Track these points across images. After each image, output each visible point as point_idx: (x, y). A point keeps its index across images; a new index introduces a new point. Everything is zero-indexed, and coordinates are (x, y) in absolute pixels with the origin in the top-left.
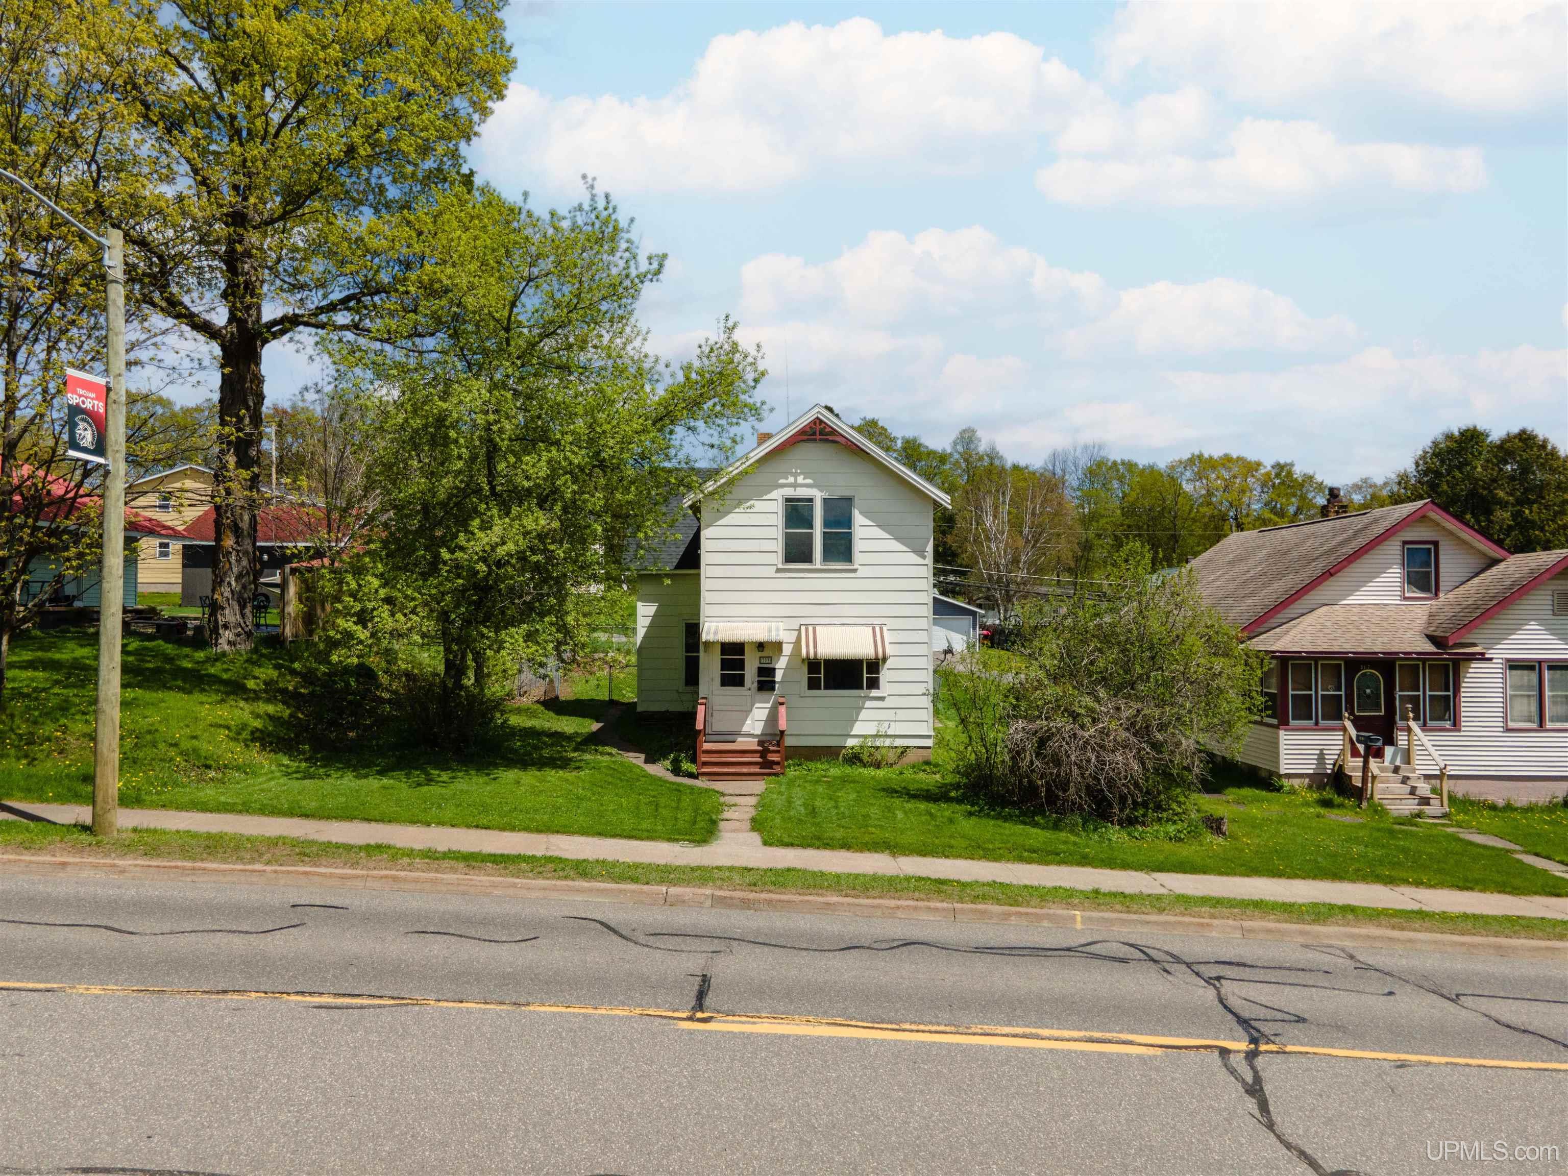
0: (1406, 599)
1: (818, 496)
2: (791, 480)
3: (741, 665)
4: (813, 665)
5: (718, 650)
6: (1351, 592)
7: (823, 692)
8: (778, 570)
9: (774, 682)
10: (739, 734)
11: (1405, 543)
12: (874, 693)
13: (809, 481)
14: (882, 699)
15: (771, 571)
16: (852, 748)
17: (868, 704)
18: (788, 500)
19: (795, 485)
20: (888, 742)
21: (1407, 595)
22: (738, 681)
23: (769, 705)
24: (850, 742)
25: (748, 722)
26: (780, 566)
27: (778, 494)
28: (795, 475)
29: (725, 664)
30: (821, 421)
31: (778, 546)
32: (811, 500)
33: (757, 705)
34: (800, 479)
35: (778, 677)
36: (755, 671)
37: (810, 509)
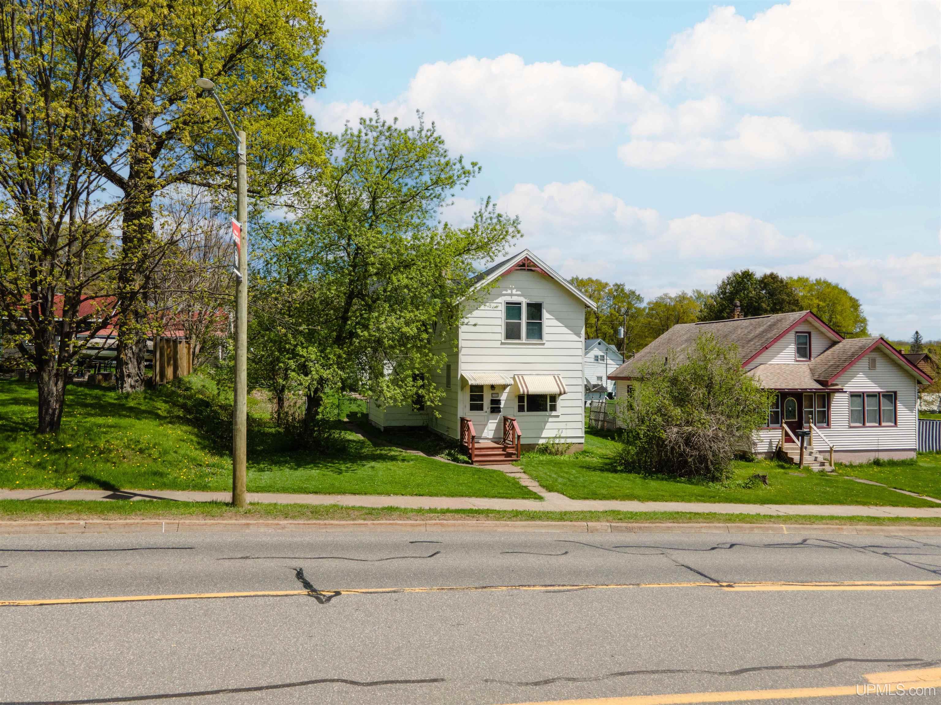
0: (797, 361)
1: (524, 301)
2: (509, 292)
3: (481, 398)
4: (521, 398)
5: (469, 388)
6: (772, 358)
7: (526, 413)
8: (502, 344)
9: (500, 408)
10: (480, 438)
11: (797, 332)
12: (554, 413)
13: (519, 293)
14: (558, 416)
15: (498, 344)
16: (542, 445)
17: (551, 420)
18: (507, 303)
19: (511, 295)
20: (562, 441)
21: (798, 359)
22: (480, 408)
23: (497, 421)
24: (541, 441)
25: (485, 431)
26: (503, 341)
27: (502, 300)
28: (512, 289)
29: (472, 398)
30: (528, 259)
31: (502, 330)
32: (520, 304)
33: (490, 421)
34: (514, 292)
35: (502, 405)
36: (489, 402)
37: (520, 309)
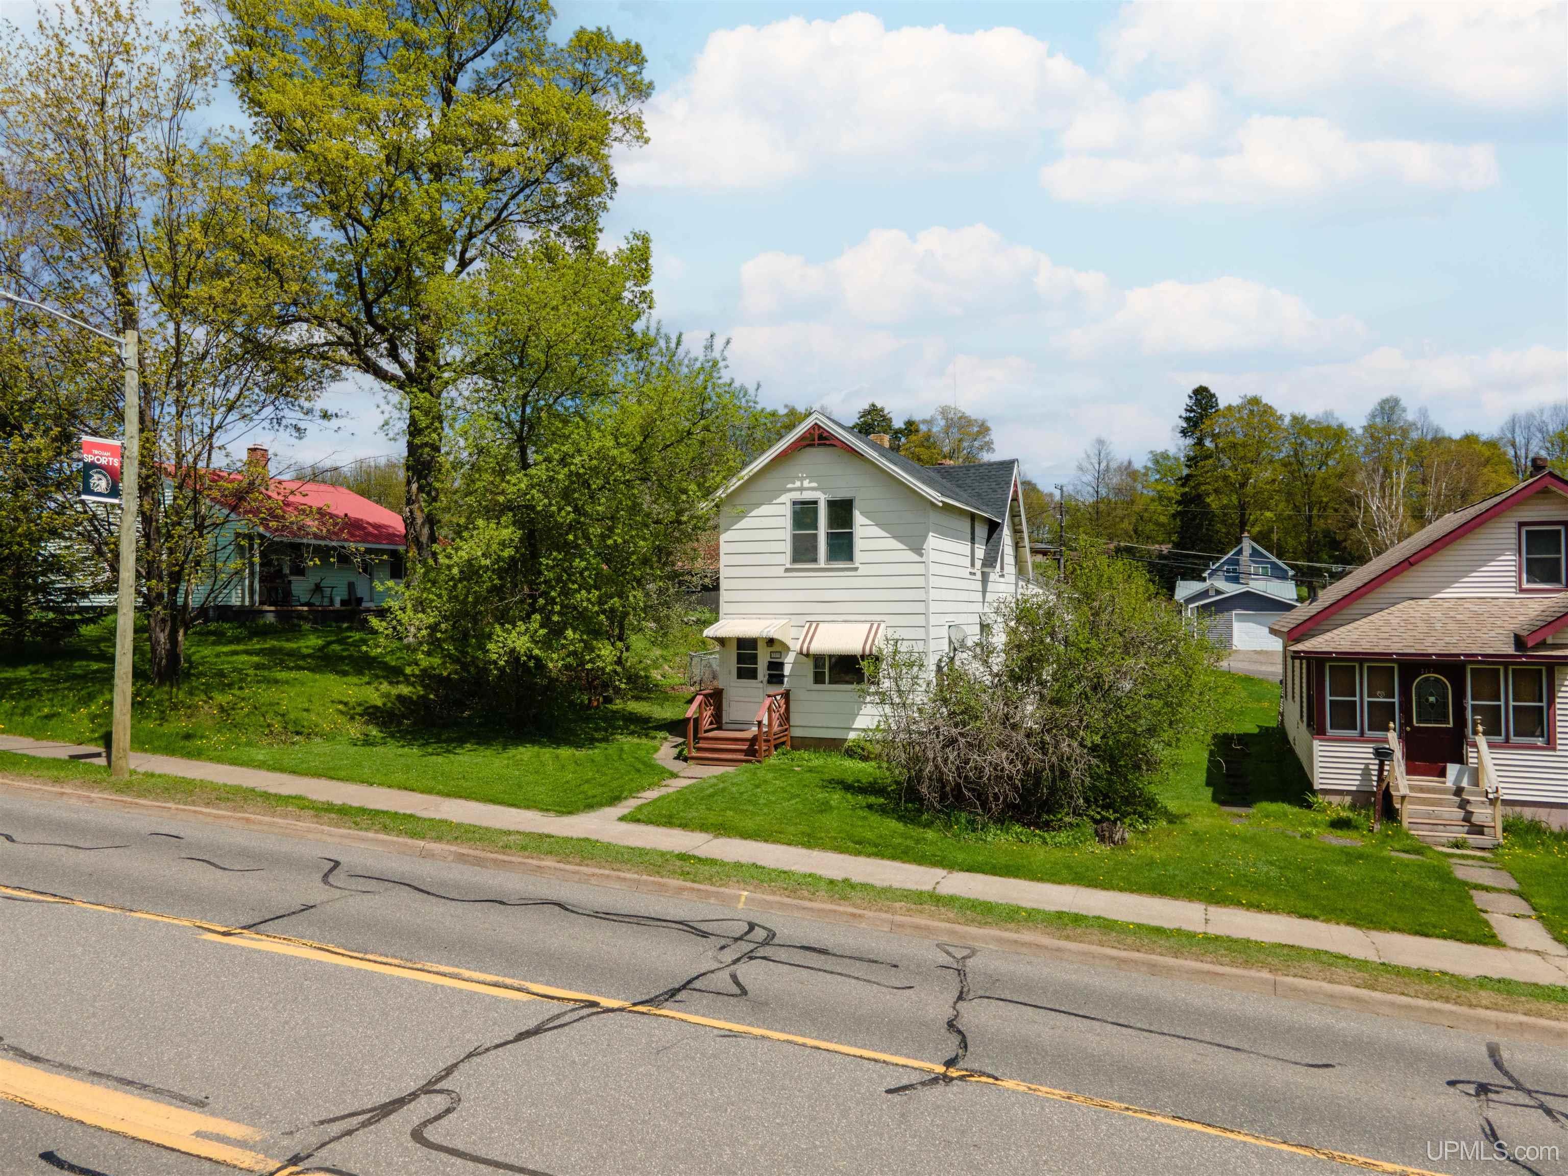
0: (1522, 591)
1: (822, 499)
2: (798, 484)
3: (754, 659)
4: (818, 660)
5: (734, 645)
7: (826, 686)
8: (787, 570)
9: (783, 676)
10: (752, 723)
11: (1521, 524)
12: (874, 688)
13: (814, 485)
14: (879, 694)
15: (780, 571)
16: (853, 741)
17: (868, 699)
18: (795, 503)
19: (801, 489)
21: (1525, 586)
22: (751, 674)
24: (852, 735)
26: (788, 566)
27: (786, 498)
28: (802, 479)
29: (740, 659)
30: (820, 427)
31: (787, 547)
32: (815, 503)
34: (806, 484)
35: (787, 670)
36: (766, 665)
37: (815, 511)
